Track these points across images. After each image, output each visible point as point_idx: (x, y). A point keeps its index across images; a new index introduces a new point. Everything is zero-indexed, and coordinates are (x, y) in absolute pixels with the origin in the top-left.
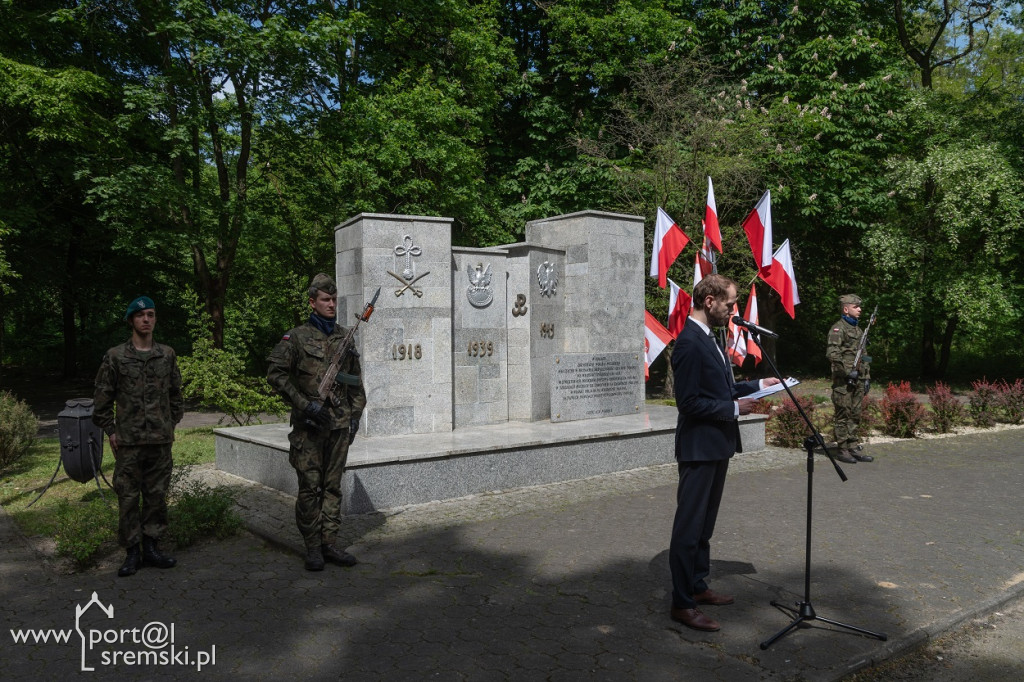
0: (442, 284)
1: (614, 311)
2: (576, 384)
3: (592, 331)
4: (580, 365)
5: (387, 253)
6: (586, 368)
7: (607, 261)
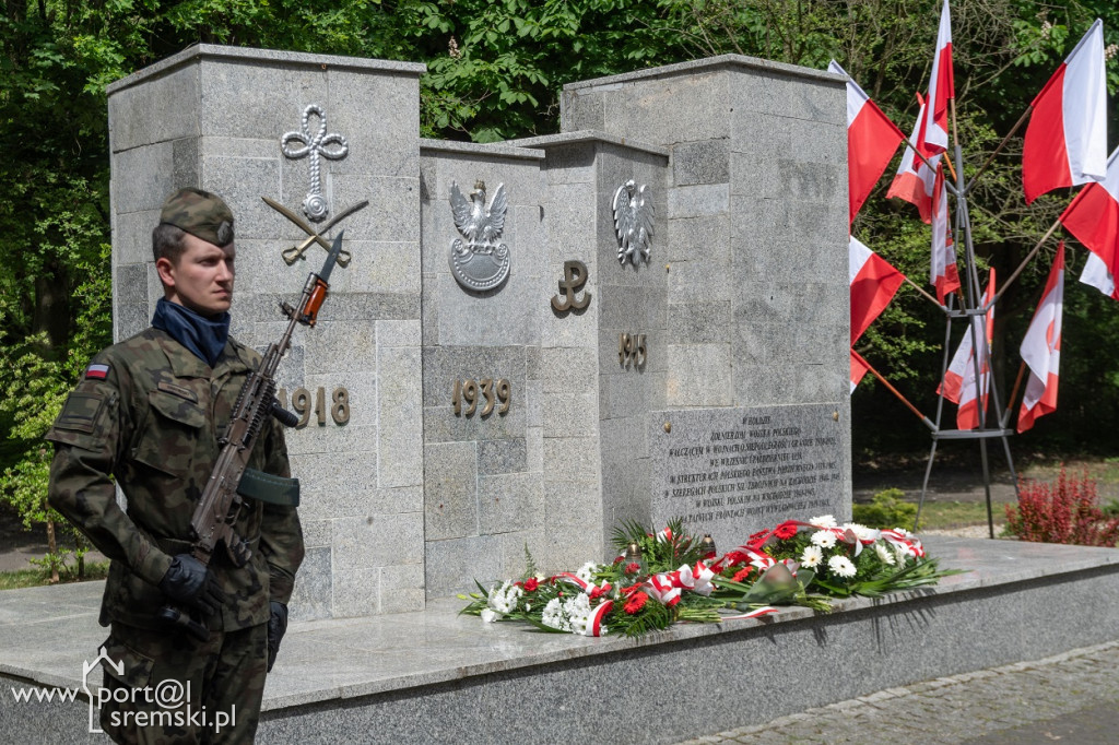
0: (398, 233)
1: (784, 303)
2: (707, 484)
3: (740, 352)
4: (716, 436)
5: (266, 151)
6: (730, 443)
7: (772, 186)
